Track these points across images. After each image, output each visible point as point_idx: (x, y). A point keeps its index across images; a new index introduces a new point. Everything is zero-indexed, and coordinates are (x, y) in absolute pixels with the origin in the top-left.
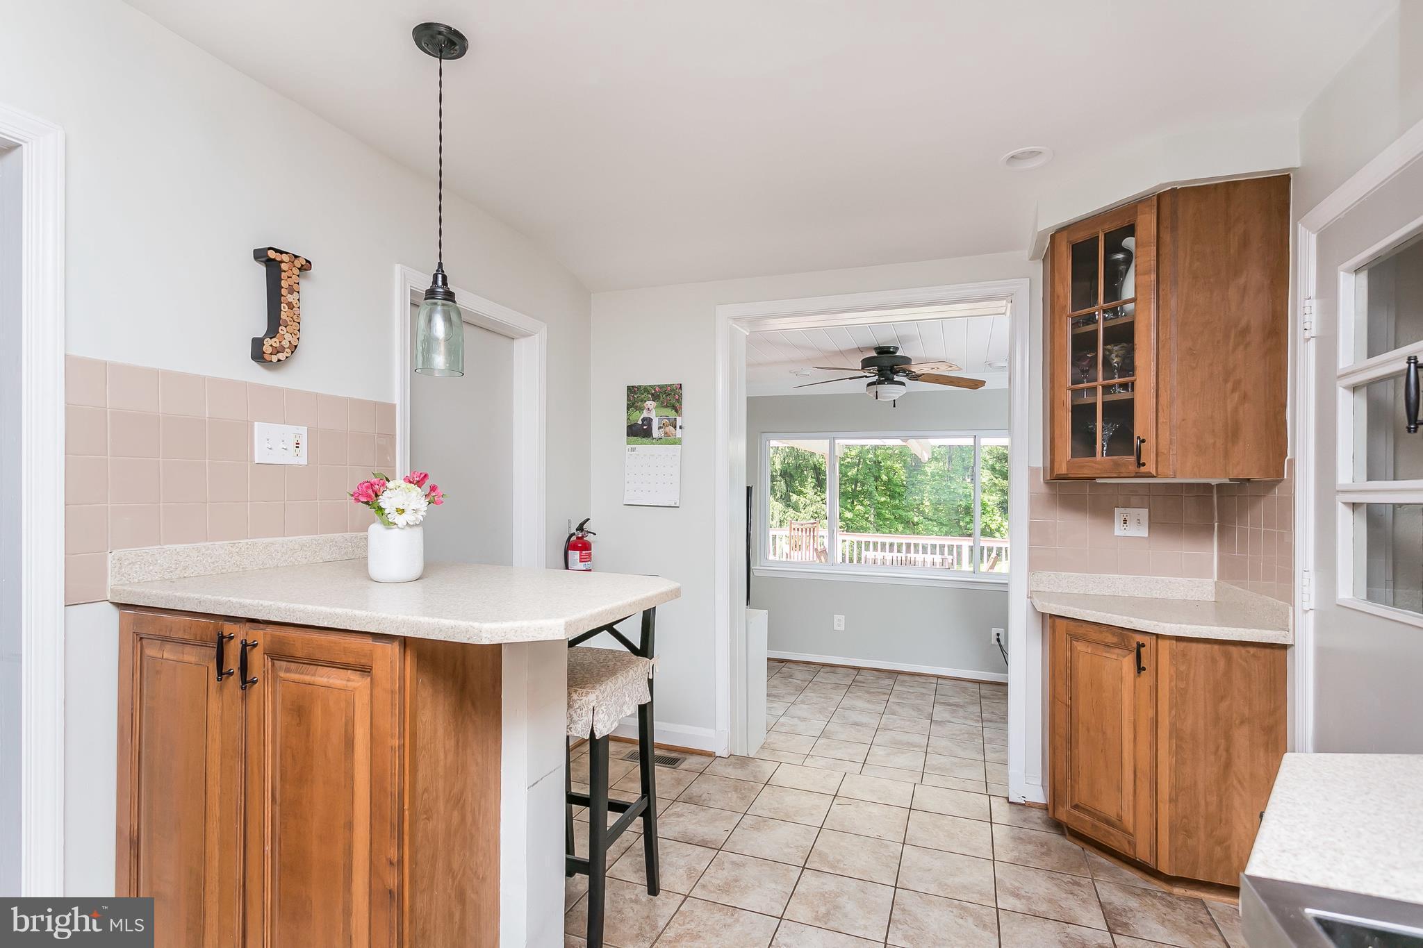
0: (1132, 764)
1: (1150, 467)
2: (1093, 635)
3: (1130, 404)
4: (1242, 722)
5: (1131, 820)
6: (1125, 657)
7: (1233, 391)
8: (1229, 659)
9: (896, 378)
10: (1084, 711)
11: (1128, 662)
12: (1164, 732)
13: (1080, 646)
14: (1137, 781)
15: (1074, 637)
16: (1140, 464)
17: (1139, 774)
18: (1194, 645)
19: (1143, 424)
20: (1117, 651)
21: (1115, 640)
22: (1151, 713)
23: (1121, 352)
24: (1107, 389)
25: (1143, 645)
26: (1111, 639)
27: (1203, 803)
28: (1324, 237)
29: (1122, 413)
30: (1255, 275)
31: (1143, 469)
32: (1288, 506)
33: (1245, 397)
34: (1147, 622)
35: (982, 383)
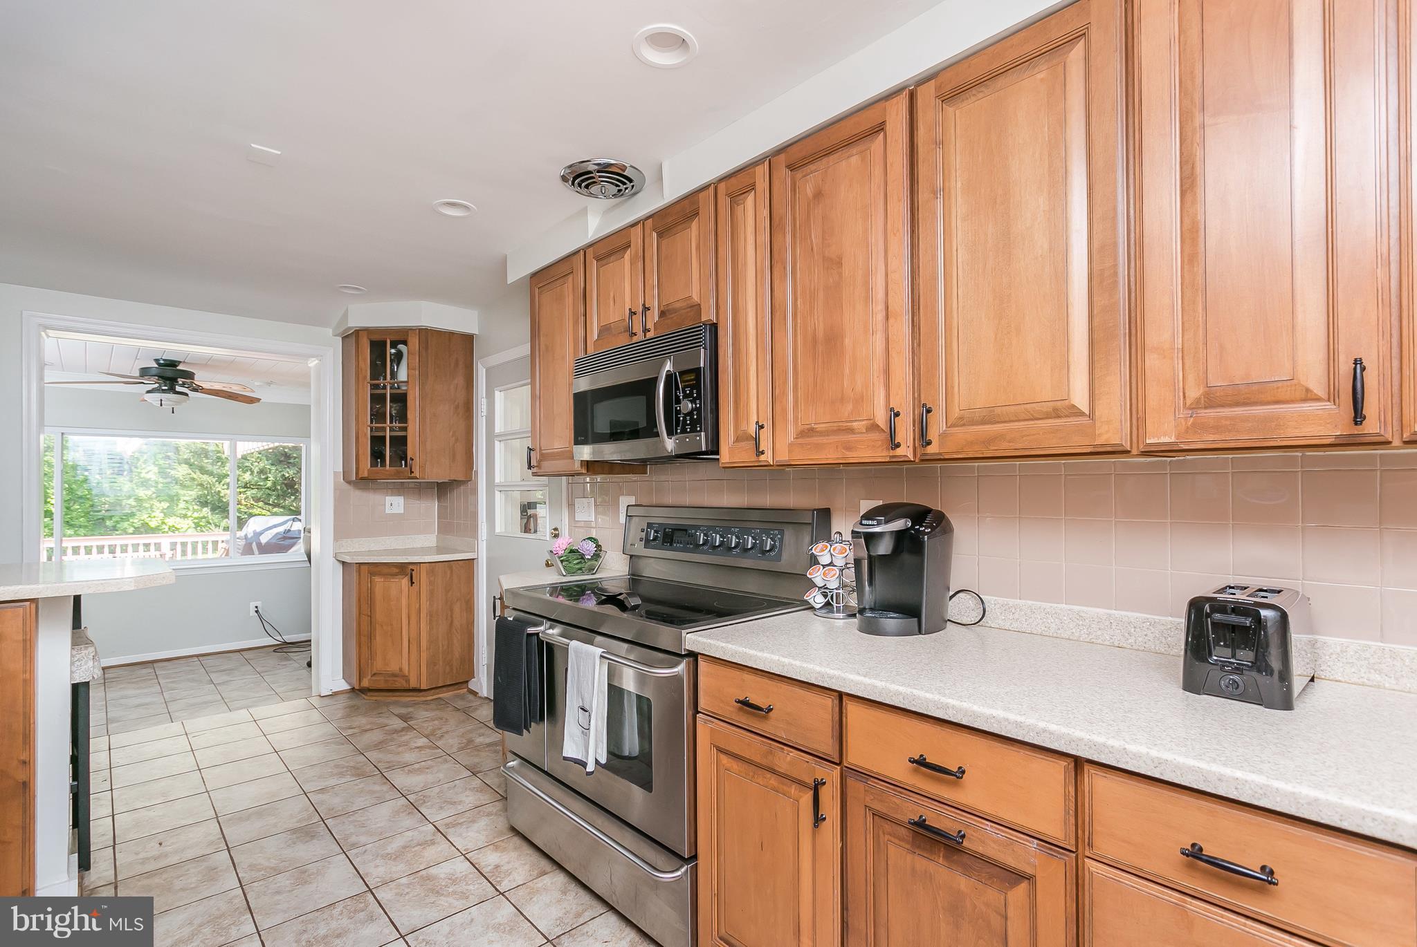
0: (407, 639)
1: (417, 474)
2: (386, 570)
3: (405, 438)
4: (457, 600)
5: (407, 668)
6: (403, 579)
7: (453, 436)
8: (451, 568)
9: (178, 389)
10: (379, 616)
11: (405, 581)
12: (423, 615)
13: (377, 579)
14: (411, 645)
15: (372, 574)
16: (412, 472)
17: (411, 640)
18: (437, 564)
19: (412, 449)
20: (400, 576)
21: (397, 571)
22: (418, 606)
23: (398, 408)
24: (391, 429)
25: (413, 570)
26: (395, 570)
27: (441, 646)
28: (489, 371)
29: (400, 443)
30: (460, 380)
31: (413, 475)
32: (475, 491)
33: (457, 440)
34: (416, 557)
35: (259, 400)
